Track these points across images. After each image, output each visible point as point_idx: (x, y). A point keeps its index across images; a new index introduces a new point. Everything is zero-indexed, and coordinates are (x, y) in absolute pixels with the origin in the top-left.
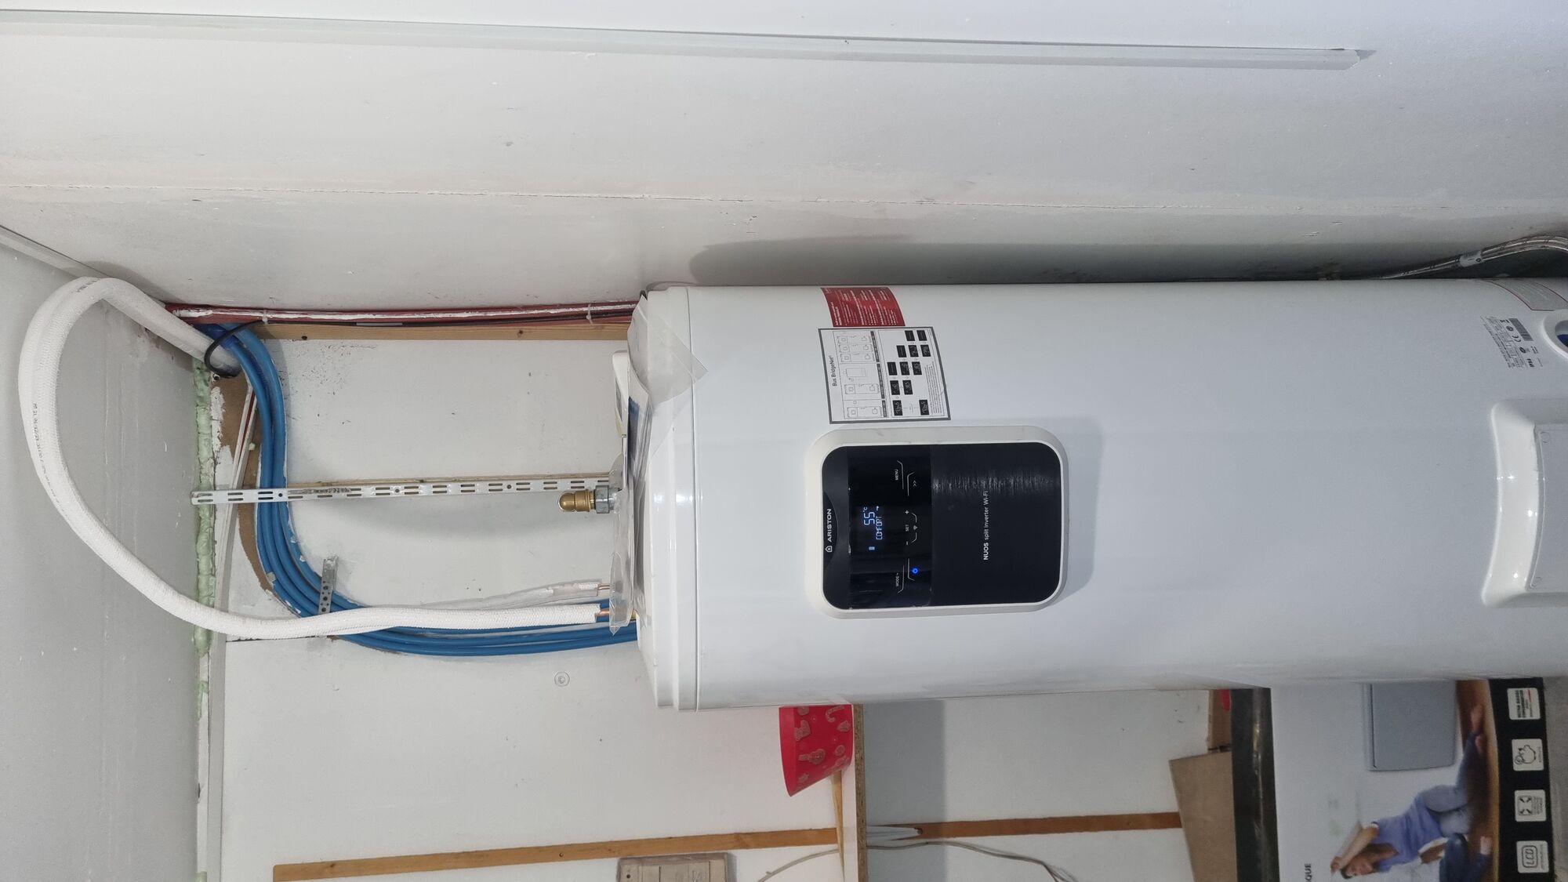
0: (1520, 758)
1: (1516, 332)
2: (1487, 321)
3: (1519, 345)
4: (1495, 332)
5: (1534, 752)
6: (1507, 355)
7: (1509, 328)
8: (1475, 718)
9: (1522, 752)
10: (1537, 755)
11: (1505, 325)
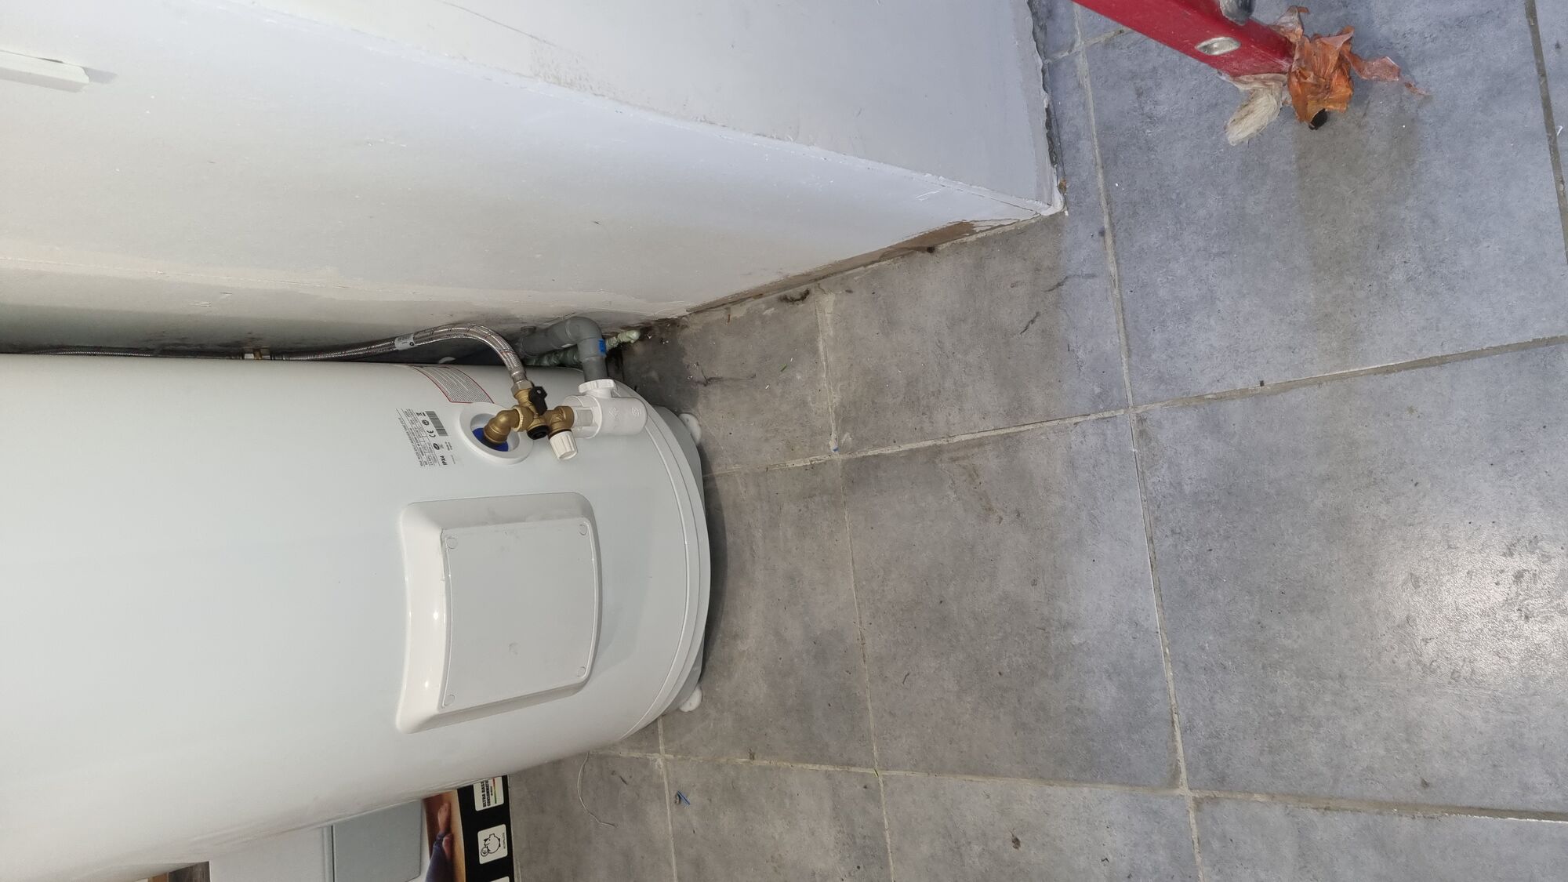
0: (486, 849)
1: (431, 427)
2: (402, 413)
3: (433, 441)
4: (409, 426)
5: (499, 840)
6: (420, 453)
7: (424, 422)
8: (441, 818)
9: (488, 842)
10: (502, 843)
11: (420, 418)
